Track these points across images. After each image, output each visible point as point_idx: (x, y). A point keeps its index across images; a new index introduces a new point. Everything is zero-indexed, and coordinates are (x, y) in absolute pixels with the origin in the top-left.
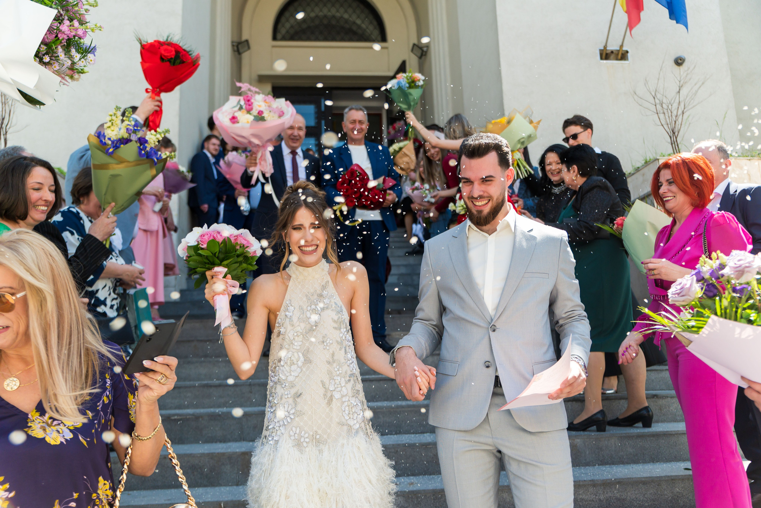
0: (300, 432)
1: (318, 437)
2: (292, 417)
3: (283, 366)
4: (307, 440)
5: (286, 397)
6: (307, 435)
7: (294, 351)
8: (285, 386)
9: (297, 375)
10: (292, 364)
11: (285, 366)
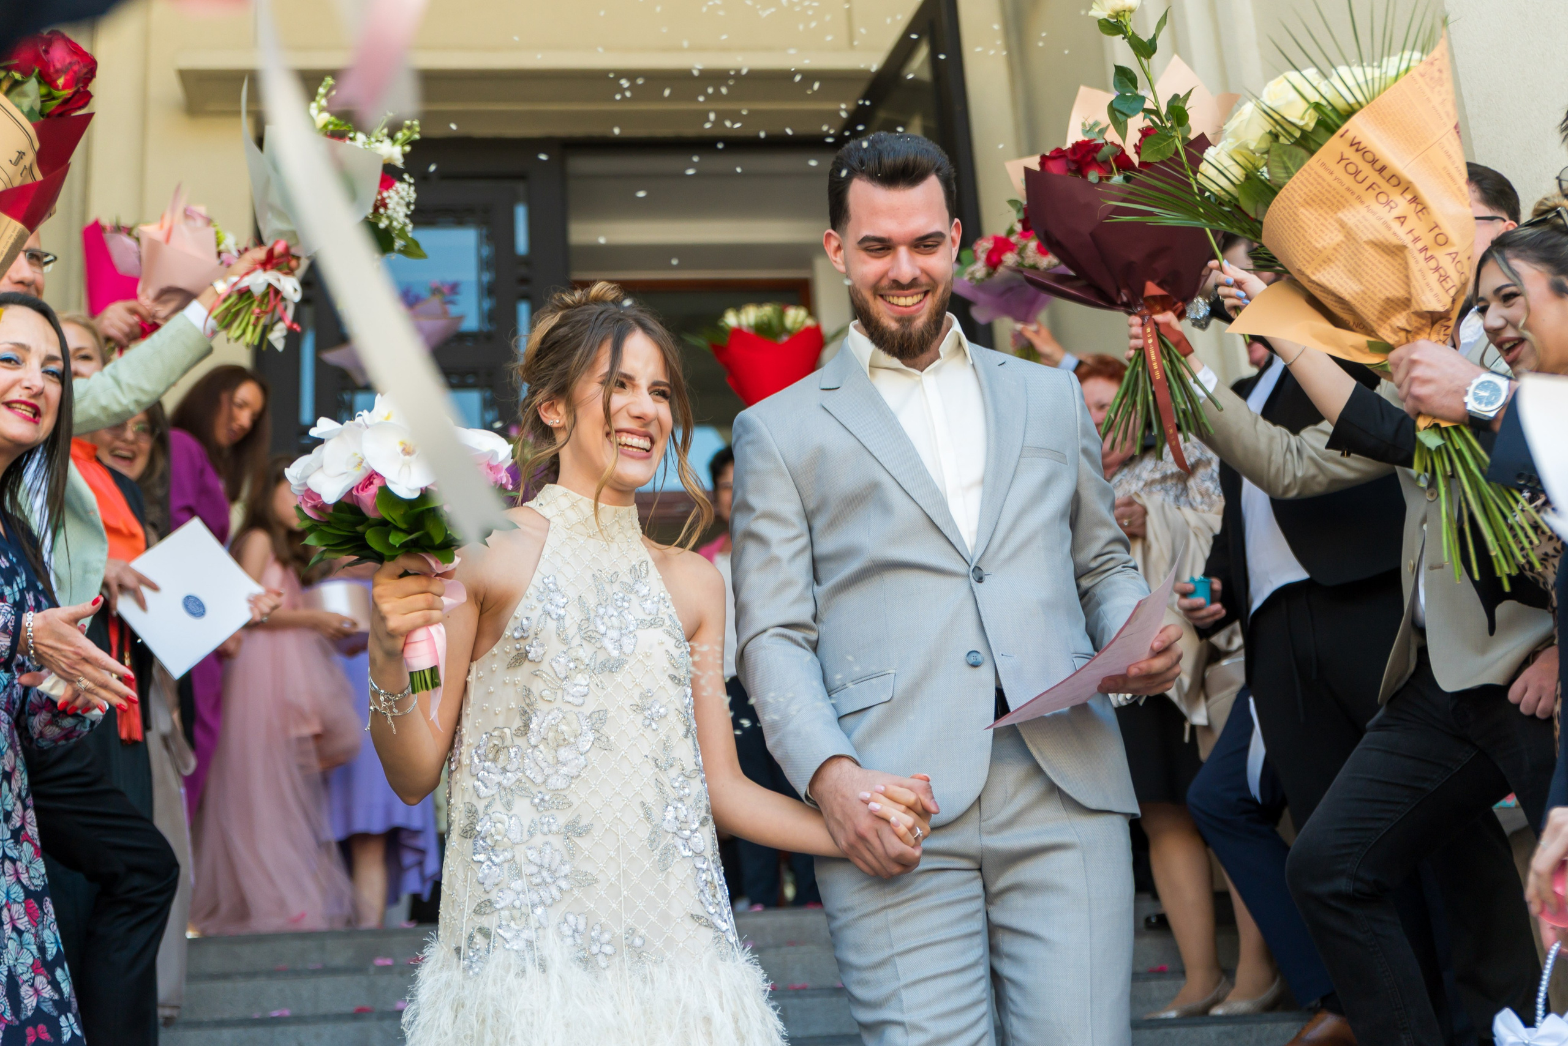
0: (589, 927)
1: (638, 942)
2: (564, 884)
3: (536, 746)
4: (608, 949)
5: (545, 829)
6: (606, 937)
7: (566, 708)
8: (542, 800)
9: (575, 772)
10: (561, 742)
11: (541, 747)
